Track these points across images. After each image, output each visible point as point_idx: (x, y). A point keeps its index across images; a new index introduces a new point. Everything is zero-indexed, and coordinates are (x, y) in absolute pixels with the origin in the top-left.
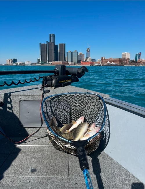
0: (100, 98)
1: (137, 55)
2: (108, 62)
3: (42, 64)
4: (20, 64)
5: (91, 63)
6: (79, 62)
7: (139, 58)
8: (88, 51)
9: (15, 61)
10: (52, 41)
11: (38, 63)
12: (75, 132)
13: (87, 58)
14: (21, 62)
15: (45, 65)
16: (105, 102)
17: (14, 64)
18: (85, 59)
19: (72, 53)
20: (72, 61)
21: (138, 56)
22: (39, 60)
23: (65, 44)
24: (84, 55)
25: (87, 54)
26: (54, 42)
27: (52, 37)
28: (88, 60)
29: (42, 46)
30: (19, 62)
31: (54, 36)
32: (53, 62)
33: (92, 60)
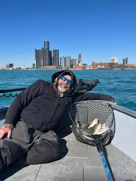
0: (109, 106)
1: (124, 59)
2: (99, 66)
3: (37, 68)
4: (16, 69)
5: (83, 68)
6: (72, 66)
7: (126, 62)
8: (80, 56)
9: (11, 65)
10: (46, 47)
11: (33, 68)
12: (93, 129)
13: (79, 62)
14: (17, 67)
15: (39, 69)
16: (113, 109)
17: (11, 69)
18: (77, 64)
19: (65, 58)
20: (65, 66)
21: (125, 61)
22: (34, 65)
23: (58, 50)
24: (76, 60)
25: (78, 59)
26: (48, 48)
27: (46, 44)
28: (80, 65)
29: (37, 52)
30: (15, 67)
31: (48, 42)
32: (47, 67)
33: (84, 65)
